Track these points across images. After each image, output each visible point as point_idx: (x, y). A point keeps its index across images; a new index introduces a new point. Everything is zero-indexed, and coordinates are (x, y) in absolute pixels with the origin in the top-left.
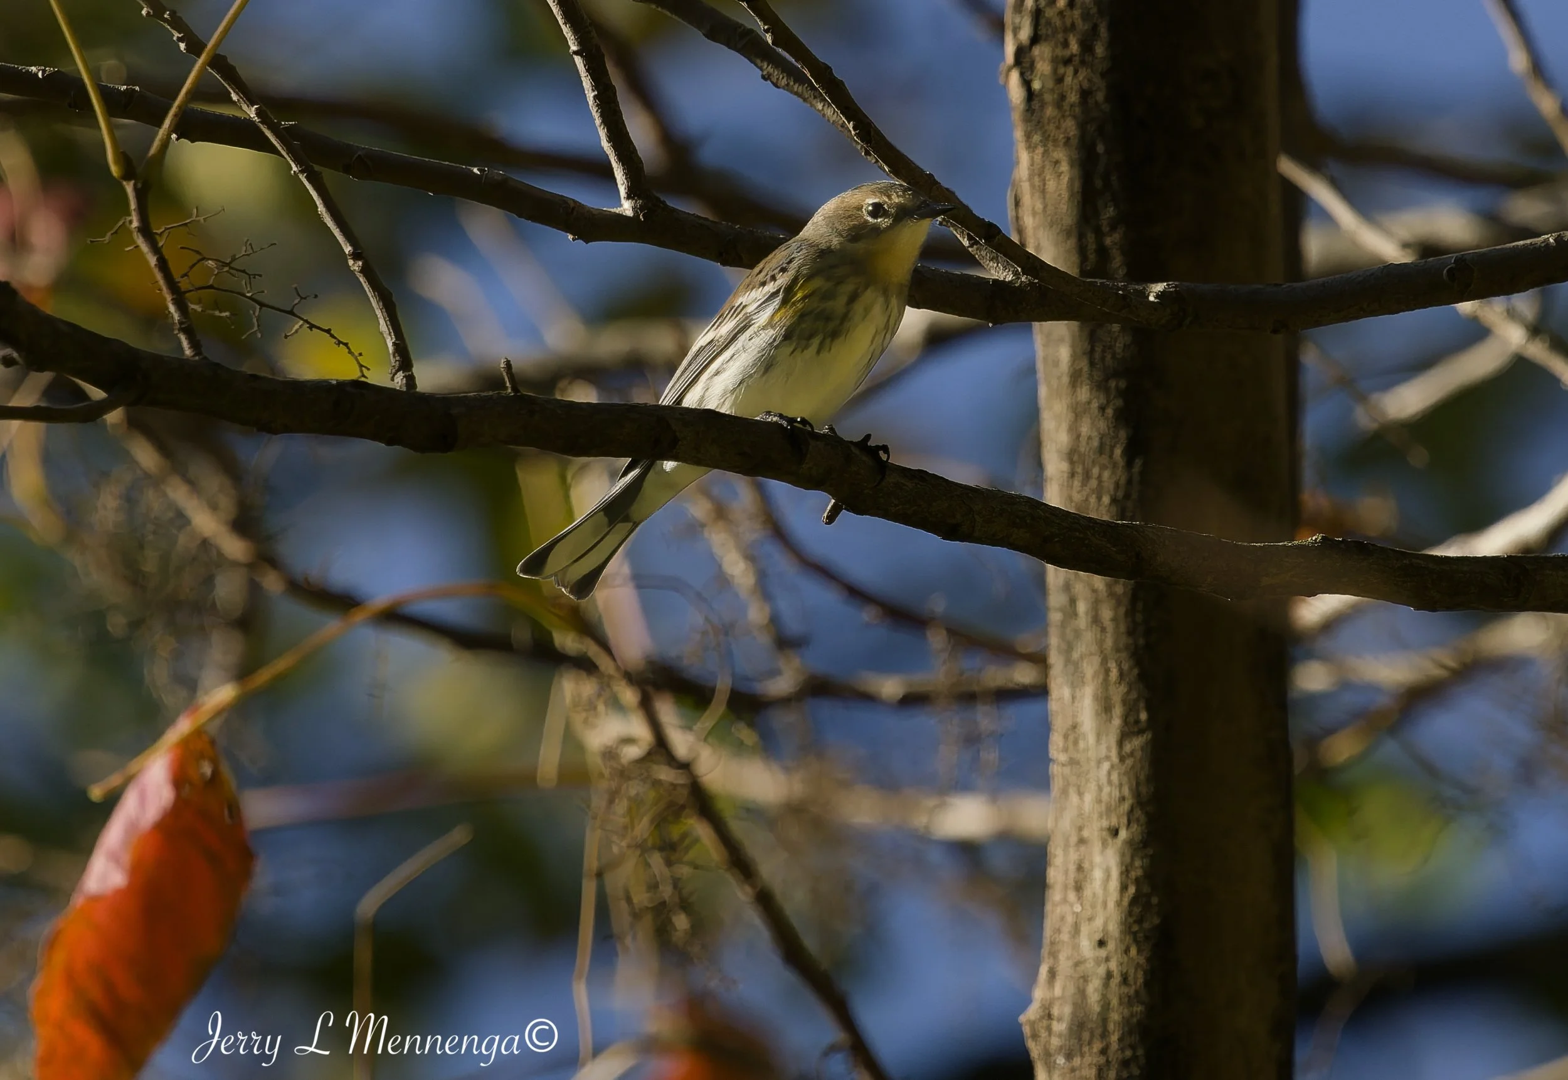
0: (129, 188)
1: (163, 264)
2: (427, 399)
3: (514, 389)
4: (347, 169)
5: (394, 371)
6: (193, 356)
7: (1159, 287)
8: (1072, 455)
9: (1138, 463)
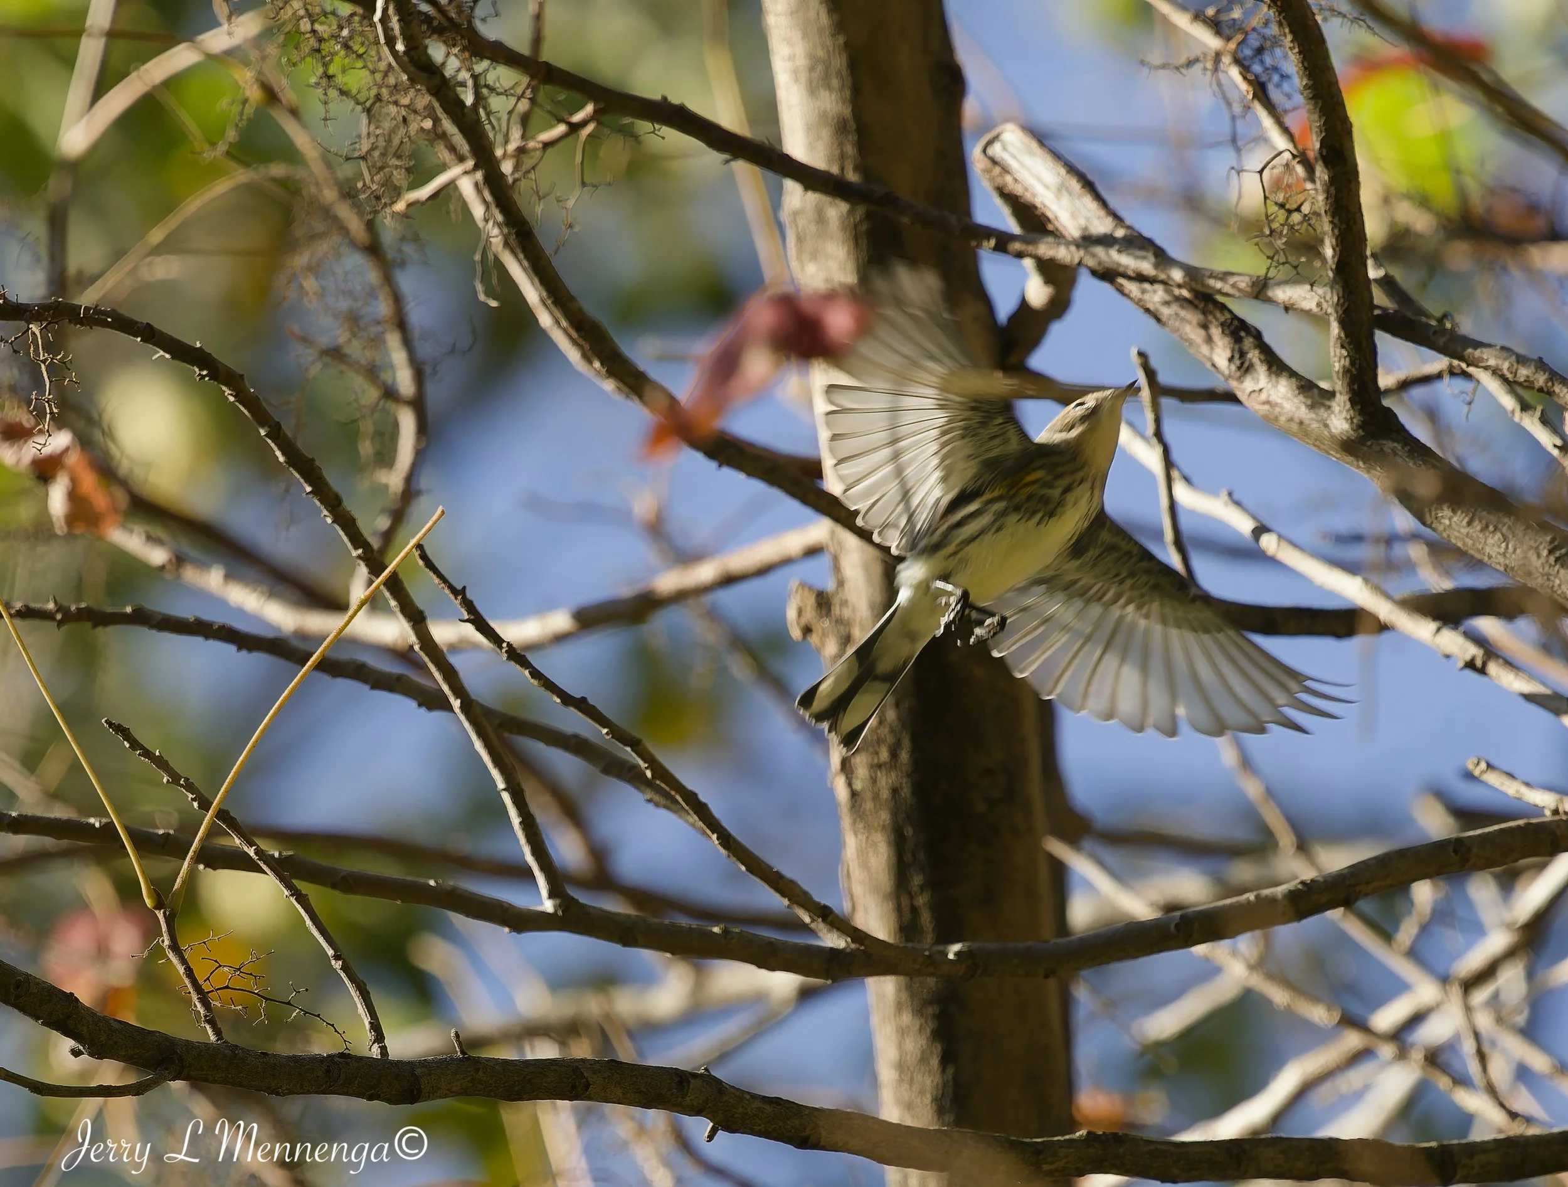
0: (160, 914)
1: (189, 972)
2: (398, 1064)
3: (463, 1052)
4: (334, 886)
5: (371, 1043)
6: (217, 1040)
7: (956, 947)
8: (901, 1066)
9: (950, 1071)
